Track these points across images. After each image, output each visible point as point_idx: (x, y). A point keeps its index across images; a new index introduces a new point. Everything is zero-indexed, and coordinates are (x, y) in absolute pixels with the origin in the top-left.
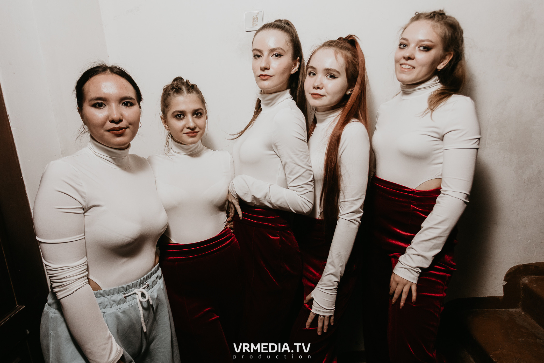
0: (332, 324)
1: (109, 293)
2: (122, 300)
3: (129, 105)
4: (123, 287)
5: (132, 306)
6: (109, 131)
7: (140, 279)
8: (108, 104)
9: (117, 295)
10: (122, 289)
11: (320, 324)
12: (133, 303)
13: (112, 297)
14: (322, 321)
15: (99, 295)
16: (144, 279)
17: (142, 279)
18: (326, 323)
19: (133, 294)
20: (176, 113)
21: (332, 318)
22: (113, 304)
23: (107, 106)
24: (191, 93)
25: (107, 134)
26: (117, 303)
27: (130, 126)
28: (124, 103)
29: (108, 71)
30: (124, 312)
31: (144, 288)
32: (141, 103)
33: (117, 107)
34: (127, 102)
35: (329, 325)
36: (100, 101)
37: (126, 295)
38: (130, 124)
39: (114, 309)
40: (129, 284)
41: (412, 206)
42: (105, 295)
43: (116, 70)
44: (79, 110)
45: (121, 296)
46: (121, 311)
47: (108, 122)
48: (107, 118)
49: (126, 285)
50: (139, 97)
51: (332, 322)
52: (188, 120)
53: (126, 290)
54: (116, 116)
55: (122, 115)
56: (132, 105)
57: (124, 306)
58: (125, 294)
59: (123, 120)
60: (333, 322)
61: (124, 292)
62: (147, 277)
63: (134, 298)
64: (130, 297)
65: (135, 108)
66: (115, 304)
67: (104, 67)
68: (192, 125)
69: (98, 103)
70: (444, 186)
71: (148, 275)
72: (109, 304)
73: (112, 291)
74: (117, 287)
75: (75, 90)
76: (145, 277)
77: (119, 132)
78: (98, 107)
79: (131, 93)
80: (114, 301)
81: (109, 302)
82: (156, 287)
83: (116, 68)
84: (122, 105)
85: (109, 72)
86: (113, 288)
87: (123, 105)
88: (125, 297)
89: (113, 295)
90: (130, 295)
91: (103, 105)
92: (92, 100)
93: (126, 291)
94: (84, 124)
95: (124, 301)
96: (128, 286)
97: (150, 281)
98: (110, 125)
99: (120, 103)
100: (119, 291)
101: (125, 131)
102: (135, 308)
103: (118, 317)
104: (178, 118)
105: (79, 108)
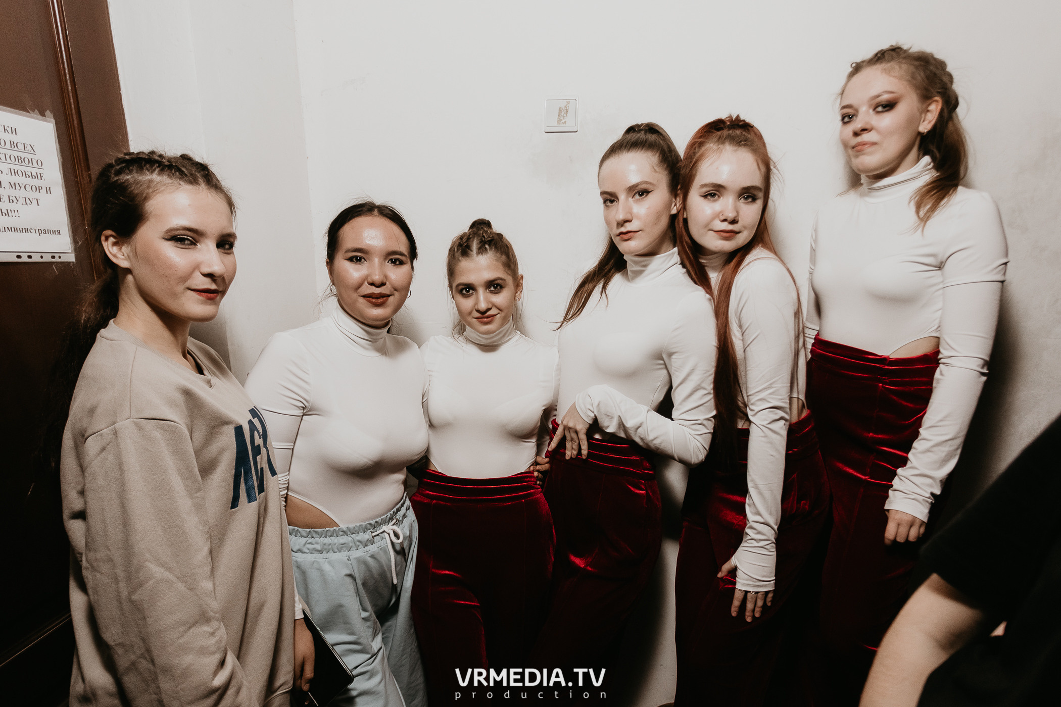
0: (769, 604)
1: (353, 531)
2: (370, 541)
3: (398, 263)
4: (370, 524)
5: (381, 549)
6: (364, 296)
7: (389, 513)
8: (369, 260)
9: (362, 533)
10: (369, 526)
11: (750, 606)
12: (382, 544)
13: (357, 536)
14: (754, 600)
15: (341, 533)
16: (394, 512)
17: (392, 512)
18: (760, 603)
19: (382, 533)
20: (461, 287)
21: (770, 595)
22: (359, 546)
23: (368, 261)
24: (482, 254)
25: (362, 300)
26: (364, 545)
27: (396, 292)
28: (391, 260)
29: (376, 212)
30: (372, 556)
31: (393, 525)
32: (415, 262)
33: (381, 265)
34: (396, 260)
35: (764, 606)
36: (359, 254)
37: (374, 534)
38: (396, 290)
39: (360, 553)
40: (377, 520)
41: (880, 385)
42: (349, 533)
43: (387, 211)
44: (327, 263)
45: (367, 536)
46: (369, 555)
47: (366, 283)
48: (365, 278)
49: (374, 521)
50: (413, 253)
51: (769, 602)
52: (477, 299)
53: (373, 527)
54: (377, 278)
55: (386, 276)
56: (402, 263)
57: (372, 549)
58: (372, 532)
59: (387, 283)
60: (771, 601)
61: (371, 530)
62: (397, 509)
63: (383, 538)
64: (377, 537)
65: (406, 268)
66: (361, 546)
67: (370, 206)
68: (483, 306)
69: (356, 257)
70: (945, 349)
71: (398, 507)
72: (353, 545)
73: (357, 529)
74: (364, 524)
75: (327, 235)
76: (395, 509)
77: (377, 300)
78: (355, 261)
79: (402, 246)
80: (359, 541)
81: (355, 543)
82: (407, 522)
83: (386, 207)
84: (388, 262)
85: (377, 214)
86: (358, 525)
87: (390, 262)
88: (373, 537)
89: (358, 533)
90: (378, 535)
91: (363, 260)
92: (348, 251)
93: (374, 529)
94: (331, 284)
95: (372, 542)
96: (376, 522)
97: (400, 515)
98: (367, 289)
99: (385, 259)
100: (365, 529)
101: (387, 300)
102: (385, 551)
103: (365, 563)
104: (465, 294)
105: (328, 260)
